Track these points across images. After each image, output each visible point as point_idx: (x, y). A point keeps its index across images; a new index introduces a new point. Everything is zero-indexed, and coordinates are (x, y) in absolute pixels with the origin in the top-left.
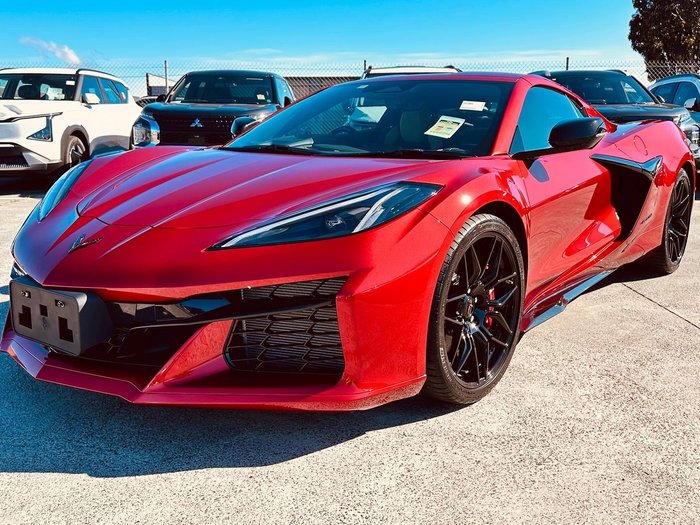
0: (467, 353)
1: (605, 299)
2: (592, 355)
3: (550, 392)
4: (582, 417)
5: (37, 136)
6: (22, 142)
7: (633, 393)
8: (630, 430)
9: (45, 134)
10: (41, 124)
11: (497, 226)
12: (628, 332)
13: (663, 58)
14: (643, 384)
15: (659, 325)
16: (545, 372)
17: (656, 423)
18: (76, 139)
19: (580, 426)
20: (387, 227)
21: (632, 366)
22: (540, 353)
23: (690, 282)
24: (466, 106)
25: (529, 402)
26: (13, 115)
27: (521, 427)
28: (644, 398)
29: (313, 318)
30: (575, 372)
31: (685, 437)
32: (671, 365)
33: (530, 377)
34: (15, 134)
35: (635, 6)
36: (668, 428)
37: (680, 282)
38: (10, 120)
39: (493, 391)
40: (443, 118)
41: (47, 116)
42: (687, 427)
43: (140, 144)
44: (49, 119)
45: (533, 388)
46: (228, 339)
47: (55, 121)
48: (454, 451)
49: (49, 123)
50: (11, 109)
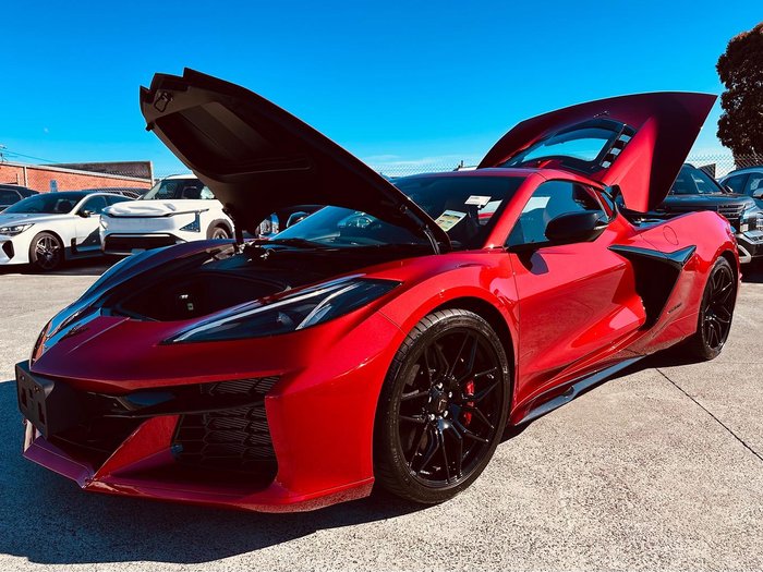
0: (432, 450)
1: (632, 386)
2: (593, 450)
3: (530, 492)
4: (551, 525)
5: (188, 228)
6: (176, 232)
7: (620, 499)
8: (599, 548)
9: (194, 227)
10: (191, 218)
11: (467, 321)
12: (641, 424)
13: (751, 152)
14: (635, 488)
15: (678, 418)
16: (536, 467)
17: (633, 540)
18: (220, 230)
19: (545, 537)
20: (331, 324)
21: (631, 465)
22: (540, 444)
23: (729, 370)
24: (472, 200)
25: (503, 505)
26: (170, 211)
27: (480, 535)
28: (630, 506)
29: (249, 416)
30: (568, 469)
31: (659, 562)
32: (674, 466)
33: (516, 472)
34: (171, 226)
35: (723, 107)
36: (643, 547)
37: (718, 370)
38: (167, 215)
39: (471, 488)
40: (447, 212)
41: (196, 212)
42: (666, 549)
43: (265, 234)
44: (197, 213)
45: (515, 486)
46: (176, 430)
47: (201, 215)
48: (394, 561)
49: (197, 218)
50: (169, 206)
